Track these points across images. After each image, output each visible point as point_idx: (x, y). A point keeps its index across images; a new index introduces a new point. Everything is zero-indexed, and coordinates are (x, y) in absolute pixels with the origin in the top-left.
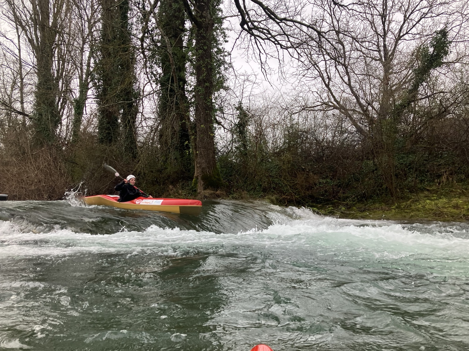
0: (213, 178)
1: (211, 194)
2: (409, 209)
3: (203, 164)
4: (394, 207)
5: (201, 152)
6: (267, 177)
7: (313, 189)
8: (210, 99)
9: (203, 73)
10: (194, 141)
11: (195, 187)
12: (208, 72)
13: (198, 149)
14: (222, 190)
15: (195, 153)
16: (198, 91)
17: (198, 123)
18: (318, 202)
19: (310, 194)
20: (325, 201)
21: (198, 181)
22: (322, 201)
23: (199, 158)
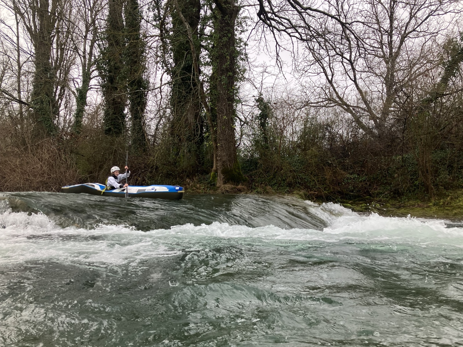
0: (234, 172)
1: (232, 189)
2: (449, 207)
3: (223, 157)
4: (431, 204)
5: (222, 145)
6: (291, 171)
7: (340, 184)
8: (232, 89)
9: (226, 62)
10: (214, 133)
11: (213, 181)
12: (231, 61)
13: (219, 141)
14: (243, 185)
15: (214, 146)
16: (220, 81)
17: (220, 114)
18: (346, 198)
19: (339, 189)
20: (355, 197)
21: (217, 175)
22: (350, 197)
23: (220, 151)
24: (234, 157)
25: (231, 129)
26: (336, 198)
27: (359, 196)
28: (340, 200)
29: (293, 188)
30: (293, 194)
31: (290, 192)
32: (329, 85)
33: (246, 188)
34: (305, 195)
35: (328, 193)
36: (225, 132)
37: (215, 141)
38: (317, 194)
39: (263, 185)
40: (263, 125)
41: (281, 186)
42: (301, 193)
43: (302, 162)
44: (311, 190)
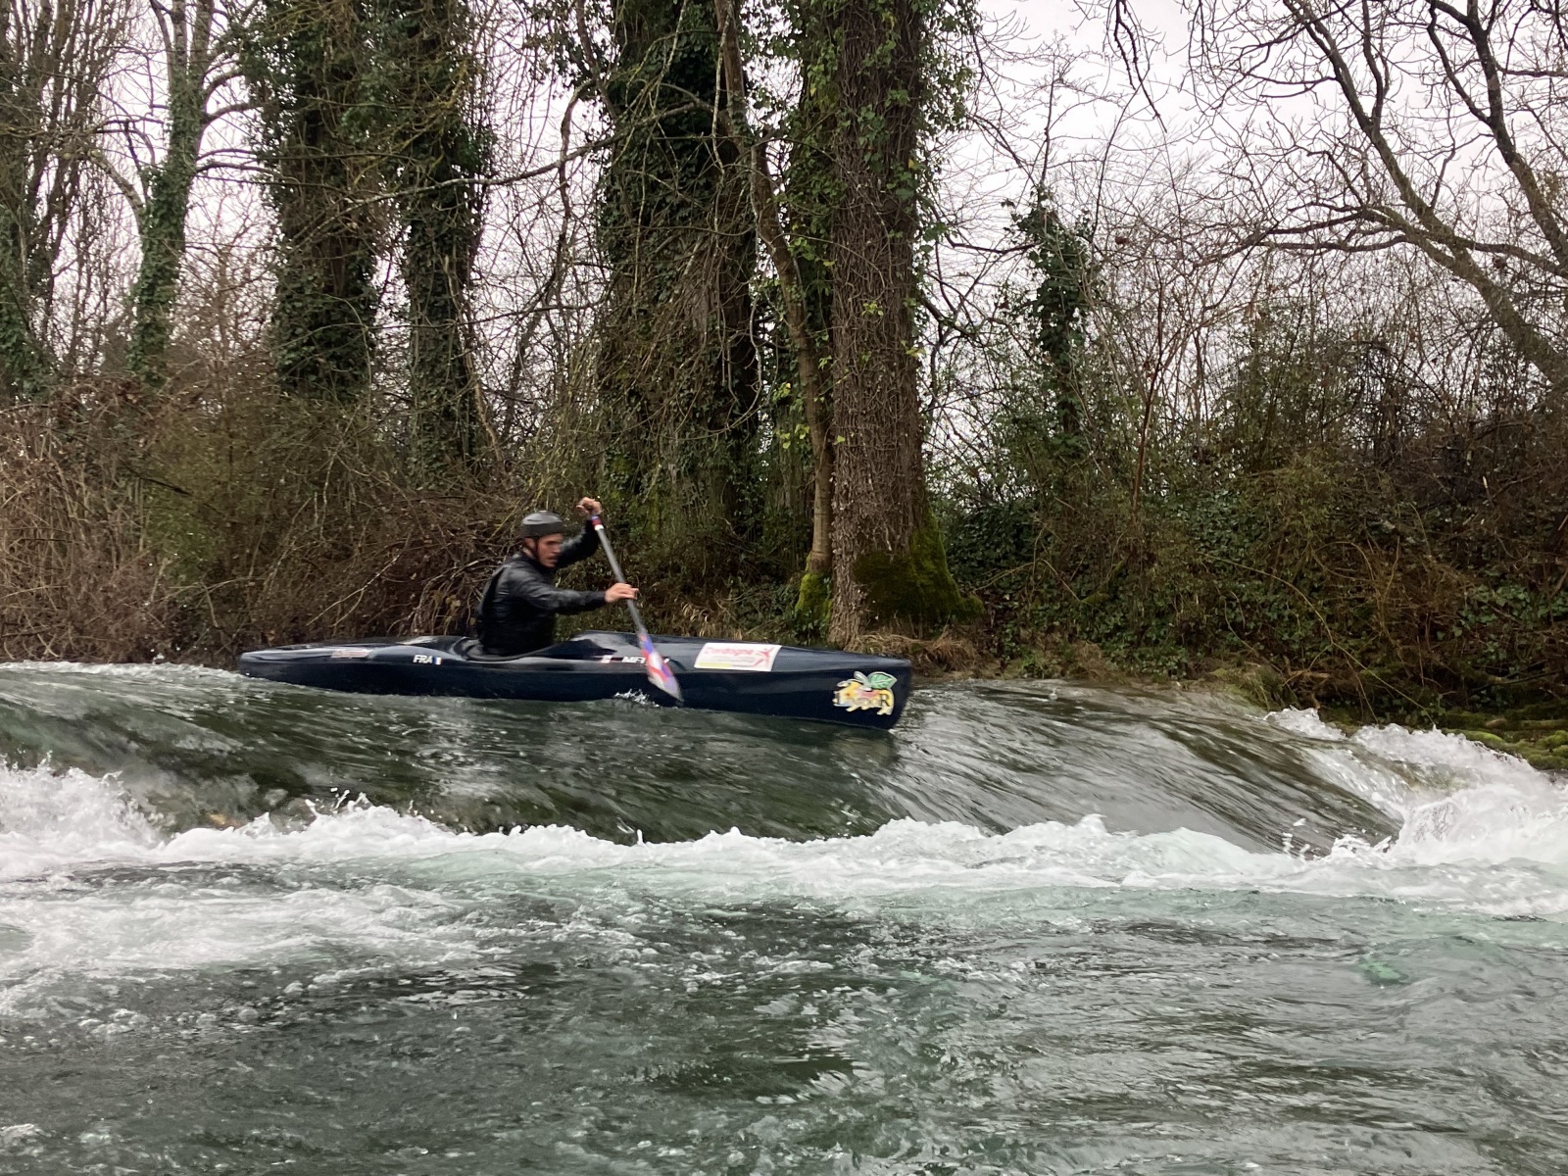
0: (913, 571)
3: (862, 500)
5: (856, 439)
6: (1194, 570)
7: (1440, 635)
8: (907, 169)
9: (882, 41)
10: (816, 383)
11: (812, 618)
12: (903, 33)
13: (840, 421)
14: (957, 634)
15: (818, 445)
16: (851, 132)
17: (846, 292)
18: (1472, 703)
19: (1437, 658)
20: (1516, 698)
21: (833, 585)
22: (1493, 697)
23: (844, 472)
24: (915, 502)
25: (902, 366)
26: (1424, 702)
27: (1534, 695)
28: (1442, 712)
29: (1208, 653)
30: (1209, 679)
31: (1191, 673)
32: (1361, 140)
33: (970, 650)
34: (1271, 686)
35: (1383, 676)
36: (873, 379)
37: (824, 421)
38: (1328, 685)
39: (1057, 637)
40: (1054, 342)
41: (1148, 641)
42: (1247, 676)
43: (1247, 526)
44: (1296, 664)
